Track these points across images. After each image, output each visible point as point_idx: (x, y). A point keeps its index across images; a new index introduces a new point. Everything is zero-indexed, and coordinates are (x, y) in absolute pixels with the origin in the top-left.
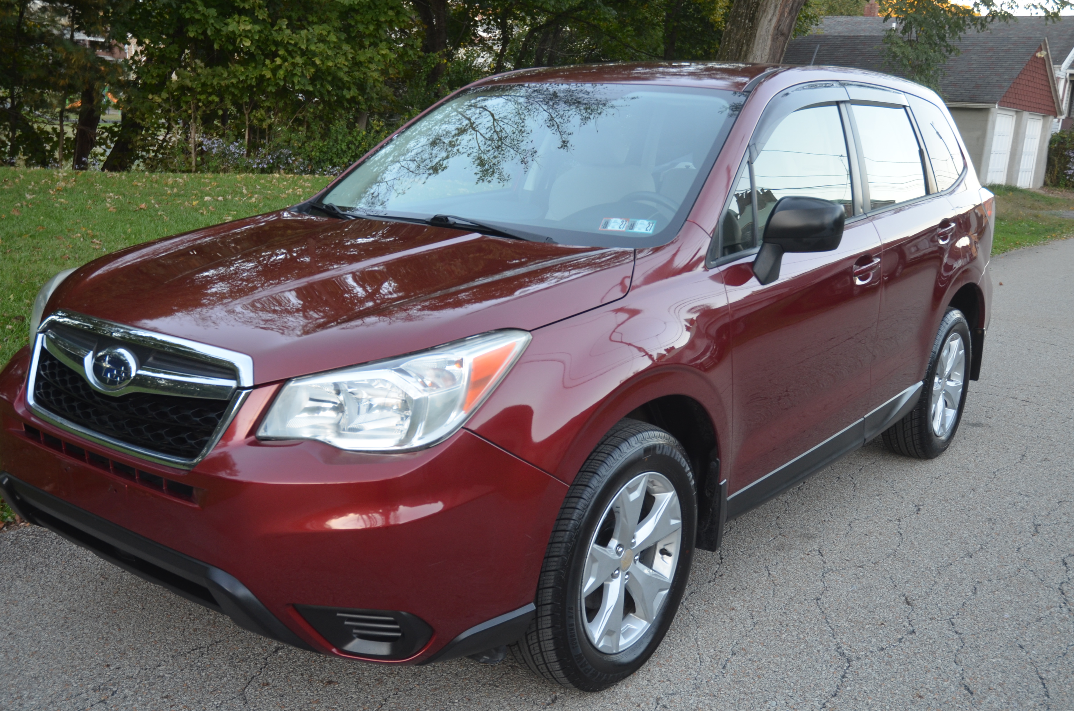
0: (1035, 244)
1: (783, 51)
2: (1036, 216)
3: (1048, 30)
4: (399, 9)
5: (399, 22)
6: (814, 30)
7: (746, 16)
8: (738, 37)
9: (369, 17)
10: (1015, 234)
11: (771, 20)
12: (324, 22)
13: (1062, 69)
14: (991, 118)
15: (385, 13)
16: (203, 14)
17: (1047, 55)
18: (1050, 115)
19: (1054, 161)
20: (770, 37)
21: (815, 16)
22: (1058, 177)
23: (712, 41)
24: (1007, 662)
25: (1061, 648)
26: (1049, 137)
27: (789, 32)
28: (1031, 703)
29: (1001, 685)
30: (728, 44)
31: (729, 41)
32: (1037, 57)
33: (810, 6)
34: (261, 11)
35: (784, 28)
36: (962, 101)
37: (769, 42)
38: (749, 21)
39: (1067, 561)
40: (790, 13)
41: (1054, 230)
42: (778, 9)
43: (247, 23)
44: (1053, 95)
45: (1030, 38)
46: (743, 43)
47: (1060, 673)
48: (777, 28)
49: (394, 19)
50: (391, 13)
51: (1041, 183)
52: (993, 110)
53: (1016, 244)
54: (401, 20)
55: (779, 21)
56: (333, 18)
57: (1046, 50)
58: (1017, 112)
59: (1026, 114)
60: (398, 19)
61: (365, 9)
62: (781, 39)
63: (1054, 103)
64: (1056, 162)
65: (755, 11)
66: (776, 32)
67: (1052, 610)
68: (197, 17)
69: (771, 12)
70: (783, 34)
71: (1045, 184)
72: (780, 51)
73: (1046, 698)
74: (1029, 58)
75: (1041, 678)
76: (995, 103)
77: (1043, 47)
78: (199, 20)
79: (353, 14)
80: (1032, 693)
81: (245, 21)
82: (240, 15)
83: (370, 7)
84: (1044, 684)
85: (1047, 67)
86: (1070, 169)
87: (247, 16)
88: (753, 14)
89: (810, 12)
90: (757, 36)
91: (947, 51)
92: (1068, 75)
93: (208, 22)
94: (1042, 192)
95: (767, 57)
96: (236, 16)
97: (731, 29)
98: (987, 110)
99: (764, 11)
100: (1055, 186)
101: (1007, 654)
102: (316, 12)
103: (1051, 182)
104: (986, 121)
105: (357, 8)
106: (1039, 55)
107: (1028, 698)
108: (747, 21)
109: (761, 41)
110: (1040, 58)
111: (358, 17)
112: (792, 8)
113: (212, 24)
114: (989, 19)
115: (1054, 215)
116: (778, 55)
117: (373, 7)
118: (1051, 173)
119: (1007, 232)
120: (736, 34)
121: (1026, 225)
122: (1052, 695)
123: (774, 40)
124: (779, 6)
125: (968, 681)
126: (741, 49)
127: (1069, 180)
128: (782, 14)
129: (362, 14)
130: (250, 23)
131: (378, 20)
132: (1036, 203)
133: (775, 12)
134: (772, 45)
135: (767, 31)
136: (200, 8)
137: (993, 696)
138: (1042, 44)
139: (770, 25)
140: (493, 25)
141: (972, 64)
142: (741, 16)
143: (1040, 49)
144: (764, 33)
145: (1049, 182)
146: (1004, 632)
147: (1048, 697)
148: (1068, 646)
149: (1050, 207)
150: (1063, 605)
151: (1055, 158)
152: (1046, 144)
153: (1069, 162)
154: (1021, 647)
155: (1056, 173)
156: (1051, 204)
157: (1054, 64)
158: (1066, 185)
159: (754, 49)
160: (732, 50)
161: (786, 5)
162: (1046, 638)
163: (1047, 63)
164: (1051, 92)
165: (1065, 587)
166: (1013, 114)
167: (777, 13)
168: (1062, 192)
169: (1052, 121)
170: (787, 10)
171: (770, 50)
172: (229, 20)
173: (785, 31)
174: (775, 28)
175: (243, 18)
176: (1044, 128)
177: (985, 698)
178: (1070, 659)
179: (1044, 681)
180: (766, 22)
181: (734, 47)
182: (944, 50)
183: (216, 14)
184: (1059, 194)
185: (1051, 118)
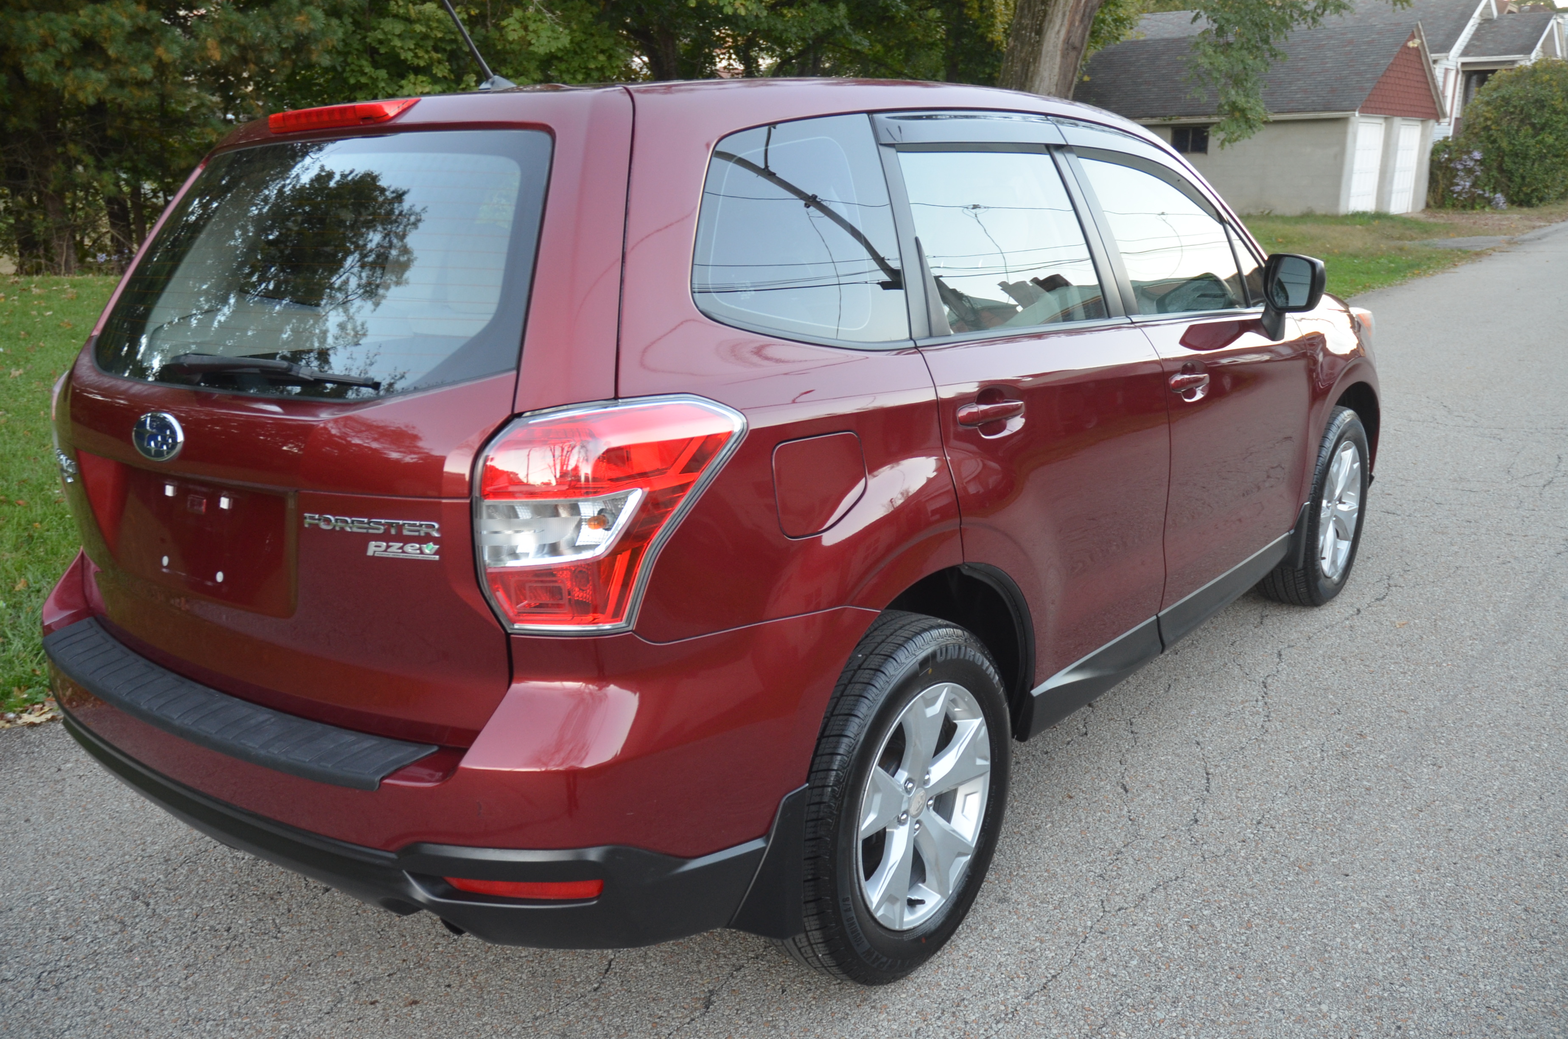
0: (1390, 285)
1: (1075, 69)
2: (1401, 249)
3: (1432, 9)
4: (611, 52)
5: (612, 67)
6: (1129, 35)
7: (1032, 28)
8: (1023, 55)
9: (575, 64)
10: (1367, 273)
11: (1059, 32)
12: (522, 75)
13: (1450, 58)
14: (1351, 129)
15: (595, 58)
16: (371, 77)
17: (1422, 43)
18: (1430, 119)
19: (1437, 175)
20: (1059, 53)
21: (1128, 18)
22: (1443, 197)
23: (996, 63)
24: (1177, 759)
25: (1241, 742)
26: (1429, 147)
27: (1082, 45)
28: (1186, 798)
29: (1161, 782)
30: (1012, 65)
31: (1012, 61)
32: (1409, 48)
33: (1121, 6)
34: (441, 67)
35: (1076, 40)
36: (1314, 110)
37: (1058, 59)
38: (1036, 34)
39: (1283, 653)
40: (1082, 21)
41: (1418, 266)
42: (1067, 17)
43: (425, 84)
44: (1433, 93)
45: (1399, 24)
46: (1029, 62)
47: (1229, 767)
48: (1067, 41)
49: (606, 64)
50: (602, 58)
51: (1422, 205)
52: (1352, 119)
53: (1365, 287)
54: (614, 65)
55: (1069, 32)
56: (532, 69)
57: (1420, 37)
58: (1386, 118)
59: (1397, 121)
60: (610, 64)
61: (570, 55)
62: (1073, 54)
63: (1434, 103)
64: (1440, 177)
65: (1042, 21)
66: (1066, 46)
67: (1247, 704)
68: (363, 80)
69: (1058, 21)
70: (1074, 48)
71: (1428, 206)
72: (1072, 69)
73: (1205, 793)
74: (1398, 49)
75: (1207, 774)
76: (1355, 110)
77: (1416, 34)
78: (367, 84)
79: (555, 62)
80: (1192, 789)
81: (422, 82)
82: (416, 74)
83: (575, 53)
84: (1208, 779)
85: (1423, 59)
86: (1458, 185)
87: (425, 75)
88: (1041, 25)
89: (1122, 13)
90: (1044, 52)
91: (1272, 55)
92: (1459, 65)
93: (377, 87)
94: (1422, 217)
95: (1056, 78)
96: (412, 77)
97: (1014, 46)
98: (1344, 120)
99: (1050, 21)
100: (1440, 207)
101: (1179, 751)
102: (511, 63)
103: (1435, 202)
104: (1345, 133)
105: (560, 54)
106: (1411, 44)
107: (1185, 793)
108: (1033, 34)
109: (1048, 59)
110: (1413, 48)
111: (563, 66)
112: (1084, 15)
113: (383, 88)
114: (1319, 11)
115: (1427, 245)
116: (1071, 74)
117: (579, 52)
118: (1434, 191)
119: (1359, 272)
120: (1021, 51)
121: (1386, 261)
122: (1213, 789)
123: (1064, 56)
124: (1068, 13)
125: (1128, 779)
126: (1027, 70)
127: (1456, 199)
128: (1072, 24)
129: (567, 61)
130: (430, 83)
131: (586, 68)
132: (1408, 232)
133: (1063, 21)
134: (1062, 63)
135: (1055, 46)
136: (367, 70)
137: (1149, 793)
138: (1415, 30)
139: (1058, 38)
140: (734, 60)
141: (1327, 63)
142: (1025, 29)
143: (1413, 37)
144: (1051, 48)
145: (1432, 203)
146: (1184, 729)
147: (1208, 791)
148: (1250, 740)
149: (1425, 236)
150: (1260, 698)
151: (1438, 172)
152: (1427, 156)
153: (1456, 175)
154: (1198, 743)
155: (1440, 190)
156: (1426, 232)
157: (1431, 53)
158: (1454, 206)
159: (1041, 69)
160: (1016, 72)
161: (1076, 12)
162: (1228, 733)
163: (1422, 53)
164: (1430, 90)
165: (1269, 680)
166: (1381, 121)
167: (1066, 22)
168: (1447, 214)
169: (1433, 126)
170: (1078, 18)
171: (1060, 68)
172: (403, 82)
173: (1077, 44)
174: (1064, 41)
175: (421, 78)
176: (1423, 135)
177: (1139, 795)
178: (1246, 753)
179: (1210, 776)
180: (1053, 35)
181: (1018, 68)
182: (1267, 55)
183: (386, 76)
184: (1443, 217)
185: (1432, 123)
